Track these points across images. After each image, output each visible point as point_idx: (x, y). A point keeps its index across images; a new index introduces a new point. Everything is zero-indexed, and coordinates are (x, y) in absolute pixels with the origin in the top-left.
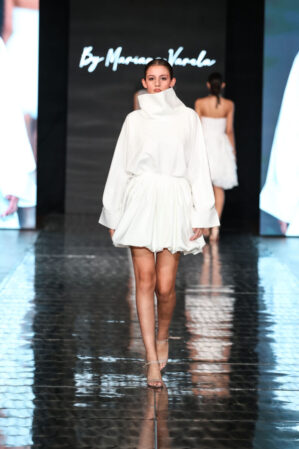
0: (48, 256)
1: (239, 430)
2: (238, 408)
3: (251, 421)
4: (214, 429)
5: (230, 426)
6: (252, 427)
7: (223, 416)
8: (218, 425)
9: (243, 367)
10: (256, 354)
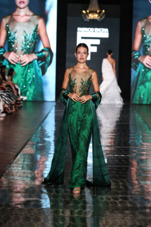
0: (59, 110)
1: (124, 169)
2: (123, 162)
3: (127, 166)
4: (115, 169)
5: (120, 168)
6: (128, 168)
7: (118, 165)
8: (117, 168)
9: (125, 148)
10: (129, 144)
